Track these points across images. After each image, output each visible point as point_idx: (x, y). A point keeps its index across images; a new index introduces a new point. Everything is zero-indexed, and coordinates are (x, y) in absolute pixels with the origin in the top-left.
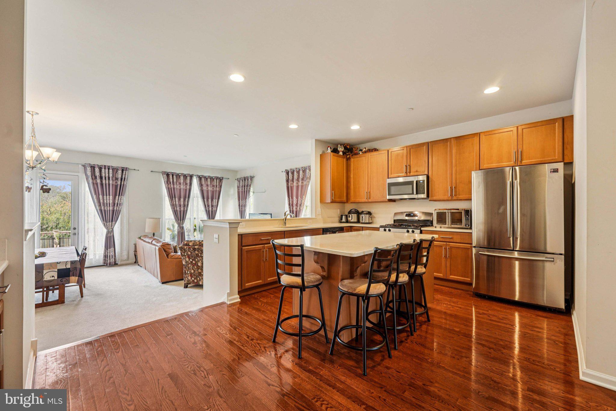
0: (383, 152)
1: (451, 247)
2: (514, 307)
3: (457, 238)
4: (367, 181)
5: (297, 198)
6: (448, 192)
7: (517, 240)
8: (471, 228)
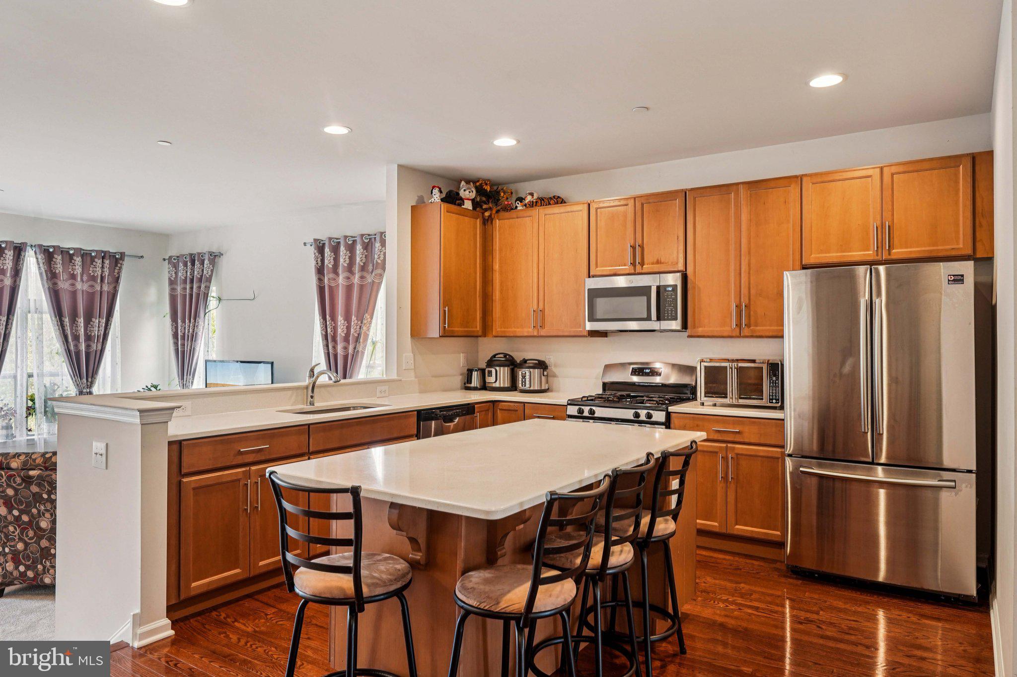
0: (575, 208)
1: (737, 454)
2: (875, 598)
3: (750, 433)
4: (535, 280)
5: (348, 318)
6: (731, 319)
7: (882, 439)
8: (782, 408)
